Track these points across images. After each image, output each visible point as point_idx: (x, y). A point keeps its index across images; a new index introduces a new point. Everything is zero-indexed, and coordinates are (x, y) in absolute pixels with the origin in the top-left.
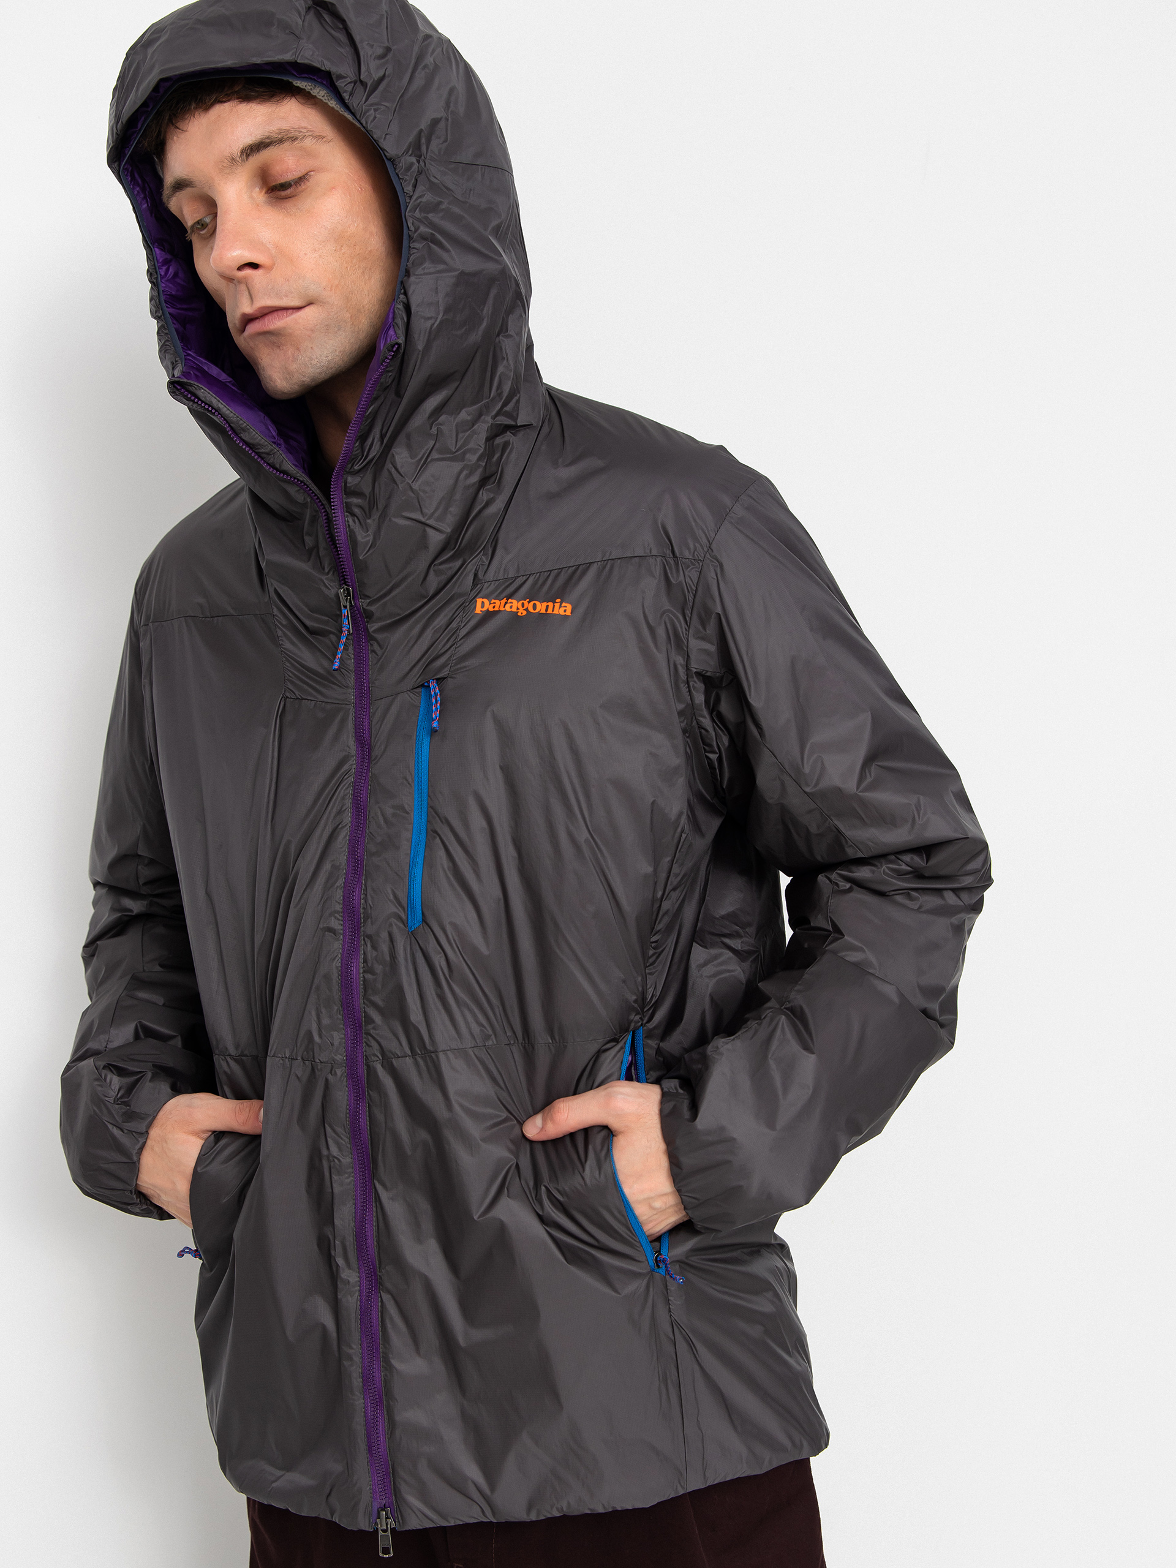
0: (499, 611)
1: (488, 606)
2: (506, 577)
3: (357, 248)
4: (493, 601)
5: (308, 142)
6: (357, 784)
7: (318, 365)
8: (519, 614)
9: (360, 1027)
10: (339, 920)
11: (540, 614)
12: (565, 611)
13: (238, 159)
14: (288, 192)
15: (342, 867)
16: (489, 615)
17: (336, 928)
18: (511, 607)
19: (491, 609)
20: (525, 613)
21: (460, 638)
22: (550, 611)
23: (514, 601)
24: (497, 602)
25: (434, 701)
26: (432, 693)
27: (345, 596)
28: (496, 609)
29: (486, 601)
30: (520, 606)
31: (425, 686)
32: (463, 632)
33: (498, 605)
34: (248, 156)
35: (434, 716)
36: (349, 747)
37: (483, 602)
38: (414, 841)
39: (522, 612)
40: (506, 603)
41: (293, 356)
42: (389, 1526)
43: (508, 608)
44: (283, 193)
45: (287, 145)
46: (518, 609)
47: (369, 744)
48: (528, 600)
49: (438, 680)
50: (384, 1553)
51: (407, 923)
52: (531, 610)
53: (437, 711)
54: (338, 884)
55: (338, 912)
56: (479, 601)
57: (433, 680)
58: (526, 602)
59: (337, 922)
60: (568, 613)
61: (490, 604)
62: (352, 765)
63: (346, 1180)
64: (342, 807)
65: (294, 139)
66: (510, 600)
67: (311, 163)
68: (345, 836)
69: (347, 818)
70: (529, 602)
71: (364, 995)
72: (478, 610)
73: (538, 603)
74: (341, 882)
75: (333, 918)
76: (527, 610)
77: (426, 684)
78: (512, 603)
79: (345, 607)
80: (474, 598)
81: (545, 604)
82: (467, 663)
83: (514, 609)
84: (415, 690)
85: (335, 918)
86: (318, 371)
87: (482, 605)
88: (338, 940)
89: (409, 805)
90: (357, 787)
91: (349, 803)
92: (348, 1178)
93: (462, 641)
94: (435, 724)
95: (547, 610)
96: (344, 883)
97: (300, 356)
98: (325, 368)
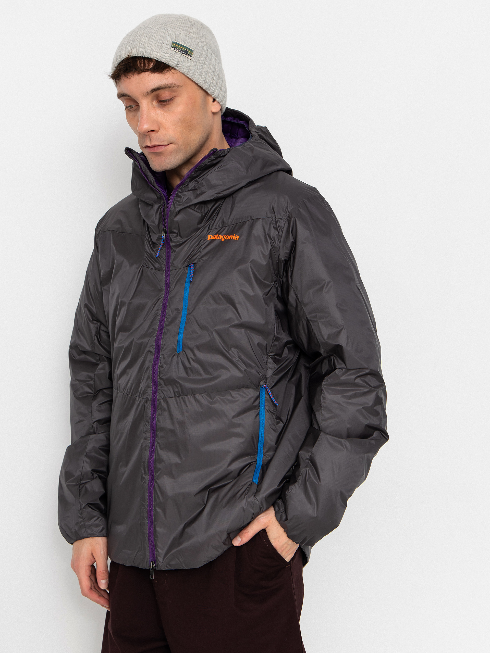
0: (216, 239)
1: (212, 238)
2: (219, 227)
3: (188, 123)
4: (214, 236)
5: (174, 88)
6: (164, 300)
7: (173, 164)
8: (222, 240)
9: (157, 386)
10: (154, 348)
11: (228, 240)
12: (237, 238)
13: (149, 93)
14: (165, 103)
15: (156, 329)
16: (212, 241)
17: (152, 351)
18: (220, 238)
19: (213, 239)
20: (224, 240)
21: (202, 249)
22: (231, 239)
23: (221, 236)
24: (215, 236)
25: (191, 271)
26: (191, 268)
27: (164, 232)
28: (215, 239)
29: (212, 236)
30: (223, 238)
31: (189, 266)
32: (203, 247)
33: (216, 237)
34: (153, 92)
35: (191, 276)
36: (162, 287)
37: (210, 236)
38: (181, 321)
39: (223, 240)
40: (218, 236)
41: (164, 160)
42: (153, 568)
43: (218, 238)
44: (163, 103)
45: (167, 89)
46: (222, 238)
47: (169, 286)
48: (225, 235)
49: (194, 264)
50: (151, 577)
51: (177, 350)
52: (226, 239)
53: (192, 274)
54: (154, 335)
55: (153, 346)
56: (209, 236)
57: (192, 264)
58: (225, 236)
59: (153, 349)
60: (238, 239)
61: (213, 237)
62: (163, 293)
63: (147, 442)
64: (158, 308)
65: (170, 87)
66: (219, 236)
67: (175, 94)
68: (158, 319)
69: (160, 312)
70: (226, 236)
71: (159, 375)
72: (209, 239)
73: (228, 236)
74: (155, 335)
75: (151, 347)
76: (225, 239)
77: (190, 265)
78: (220, 236)
79: (163, 235)
80: (207, 235)
81: (230, 236)
82: (203, 259)
83: (221, 239)
84: (186, 267)
85: (153, 347)
86: (172, 166)
87: (210, 237)
88: (153, 355)
89: (181, 308)
90: (164, 301)
91: (161, 307)
92: (148, 441)
93: (202, 250)
94: (191, 279)
95: (231, 238)
96: (156, 335)
97: (167, 161)
98: (175, 165)
